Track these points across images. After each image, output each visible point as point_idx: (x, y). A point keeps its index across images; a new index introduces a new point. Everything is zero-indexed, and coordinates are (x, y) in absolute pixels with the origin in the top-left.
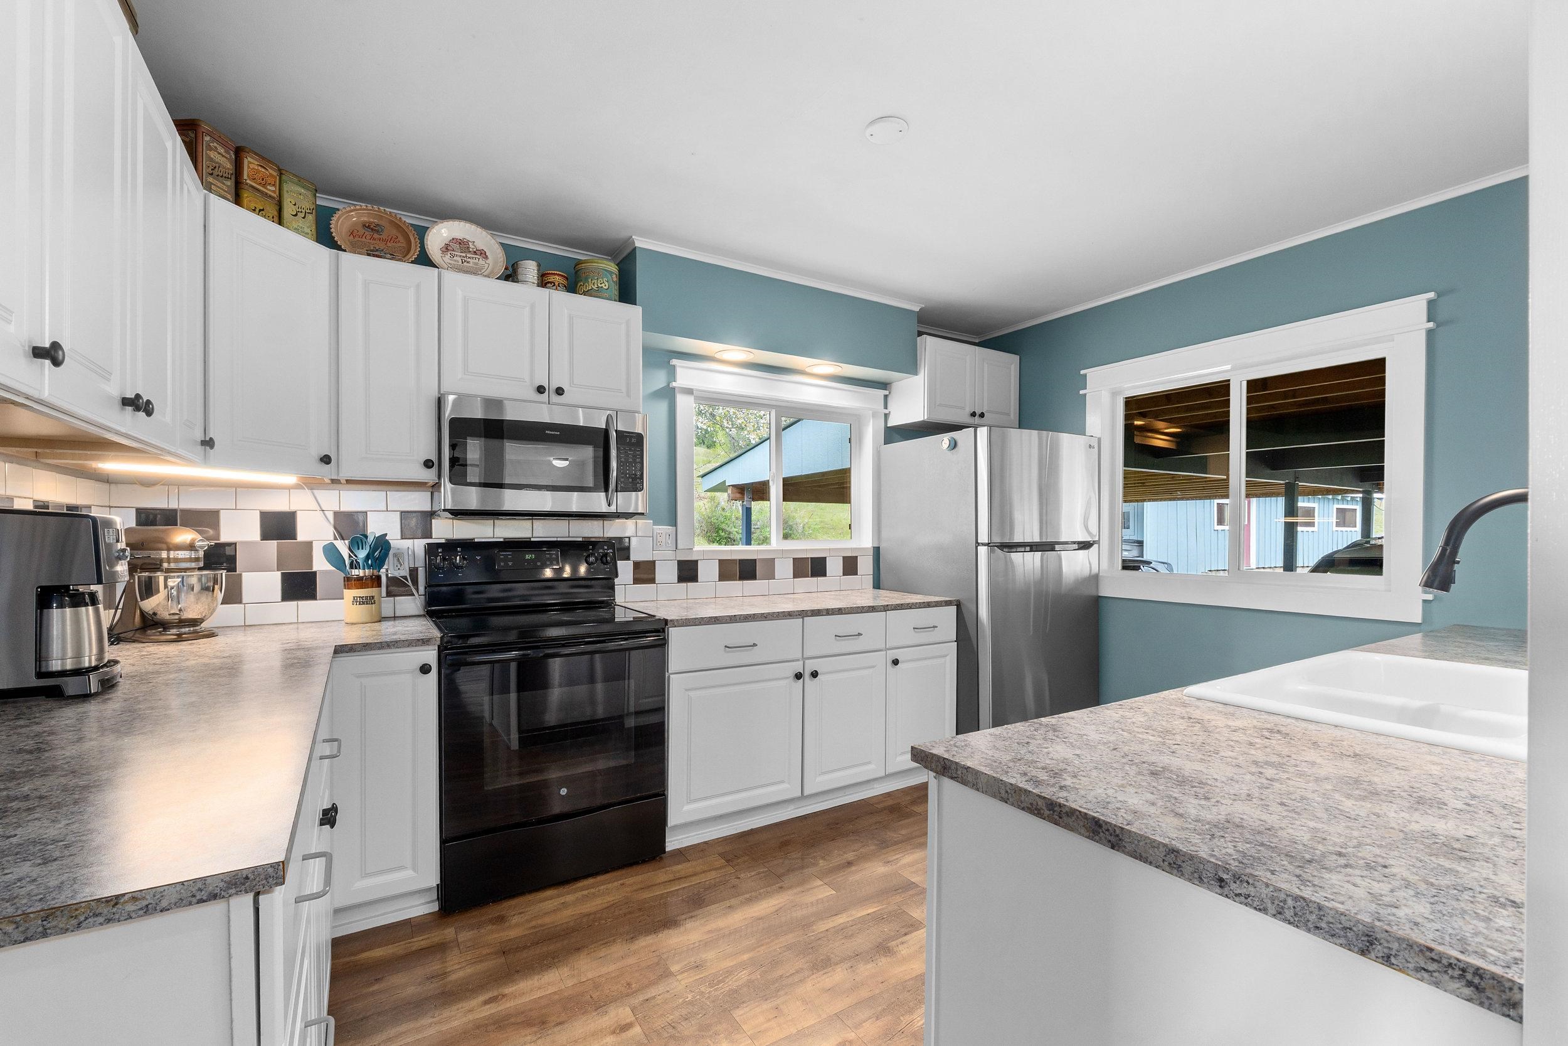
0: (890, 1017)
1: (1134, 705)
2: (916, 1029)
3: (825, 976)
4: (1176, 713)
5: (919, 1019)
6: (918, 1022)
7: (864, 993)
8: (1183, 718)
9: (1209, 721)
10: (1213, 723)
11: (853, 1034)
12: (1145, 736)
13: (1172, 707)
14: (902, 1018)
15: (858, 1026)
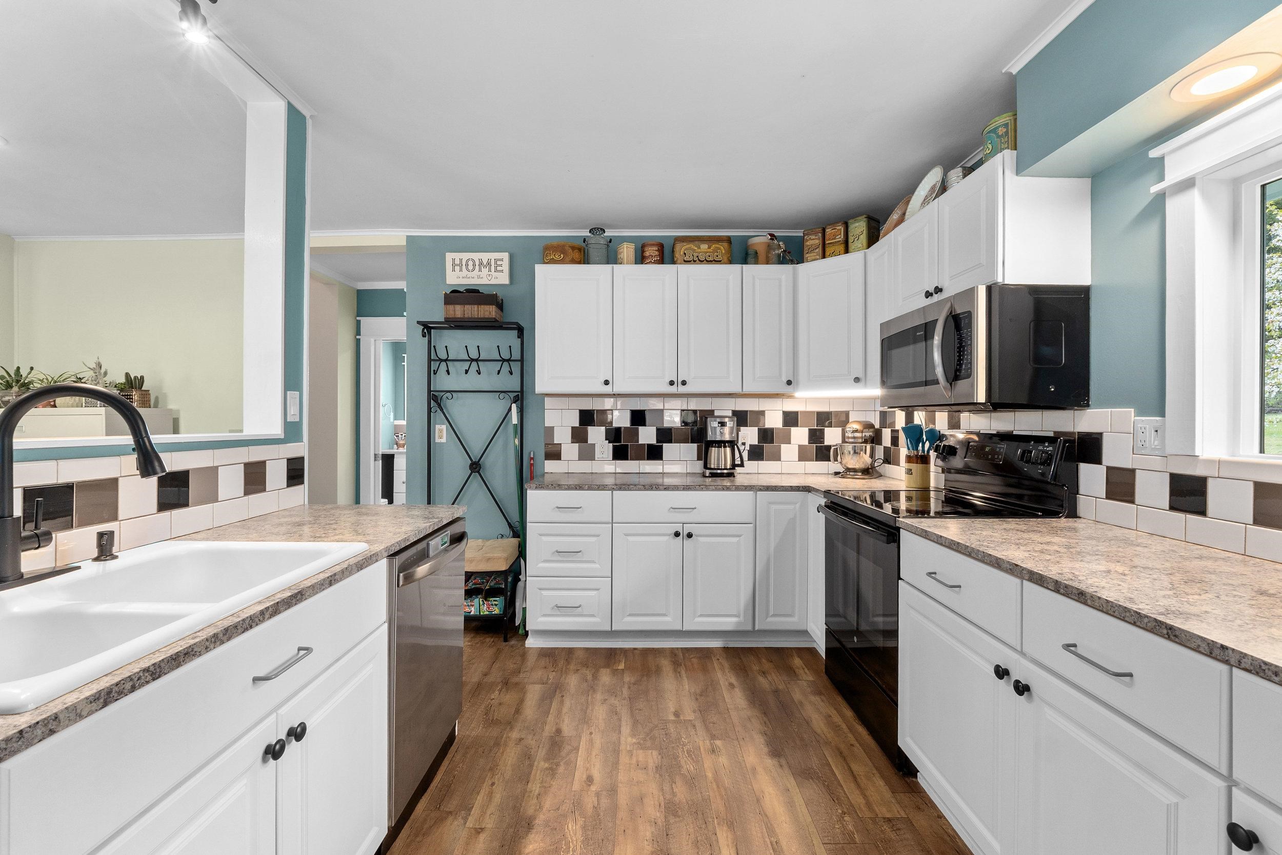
0: (589, 814)
1: (399, 535)
2: (568, 821)
3: (657, 803)
4: (373, 536)
5: (574, 828)
6: (572, 826)
7: (622, 814)
8: (368, 534)
9: (353, 535)
10: (351, 535)
11: (594, 789)
12: (385, 523)
13: (375, 538)
14: (583, 819)
15: (598, 795)
